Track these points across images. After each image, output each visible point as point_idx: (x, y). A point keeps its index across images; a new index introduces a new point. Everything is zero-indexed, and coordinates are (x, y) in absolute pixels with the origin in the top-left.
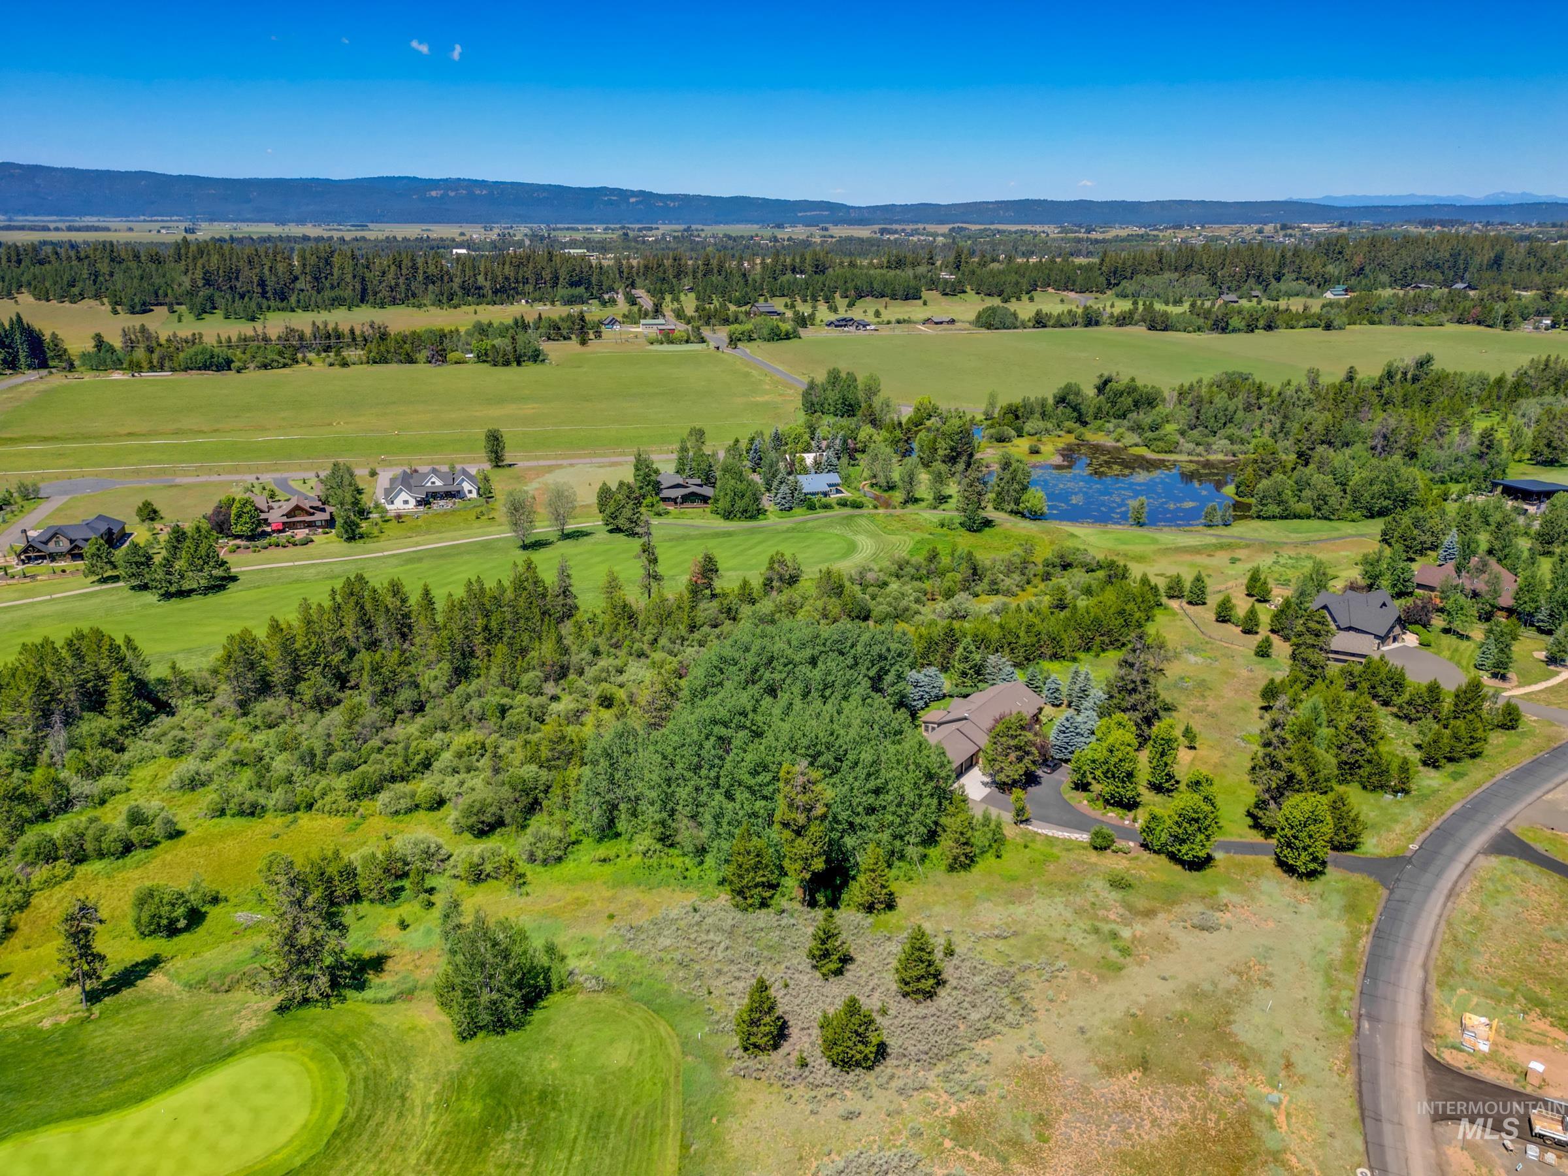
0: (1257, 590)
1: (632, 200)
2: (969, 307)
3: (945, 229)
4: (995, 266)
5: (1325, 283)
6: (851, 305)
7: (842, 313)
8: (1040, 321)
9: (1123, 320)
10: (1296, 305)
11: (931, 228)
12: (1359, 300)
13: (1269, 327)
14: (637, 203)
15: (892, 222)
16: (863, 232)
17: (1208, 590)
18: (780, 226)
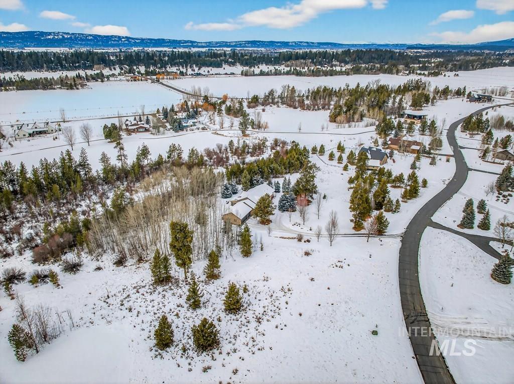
0: (341, 148)
1: (123, 40)
2: (238, 69)
3: (229, 49)
4: (246, 57)
5: (346, 63)
6: (199, 69)
7: (196, 72)
8: (262, 74)
9: (288, 73)
10: (338, 69)
11: (225, 49)
12: (356, 67)
13: (331, 75)
14: (125, 41)
15: (211, 47)
16: (203, 50)
17: (326, 150)
18: (175, 48)
